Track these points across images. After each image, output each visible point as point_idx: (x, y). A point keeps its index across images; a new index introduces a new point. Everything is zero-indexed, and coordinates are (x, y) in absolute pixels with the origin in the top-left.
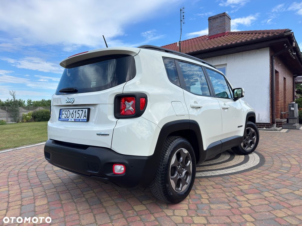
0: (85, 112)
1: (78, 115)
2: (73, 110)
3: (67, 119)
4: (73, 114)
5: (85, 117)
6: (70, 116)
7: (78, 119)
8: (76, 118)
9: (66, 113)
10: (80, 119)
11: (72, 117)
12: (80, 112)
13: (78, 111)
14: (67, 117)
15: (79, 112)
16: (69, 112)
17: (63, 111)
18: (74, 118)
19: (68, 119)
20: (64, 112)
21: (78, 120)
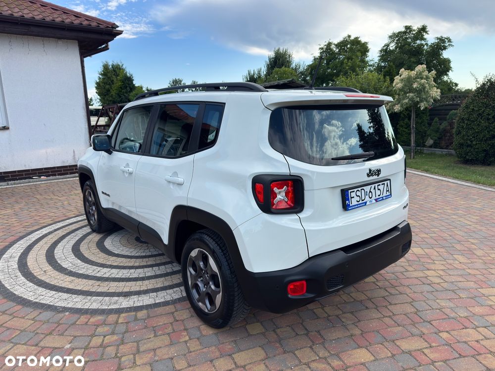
0: (387, 186)
1: (378, 192)
2: (371, 186)
3: (363, 203)
4: (370, 193)
5: (388, 192)
6: (367, 197)
7: (379, 197)
8: (377, 197)
9: (358, 193)
10: (383, 197)
11: (371, 198)
12: (381, 187)
13: (378, 185)
14: (362, 200)
15: (379, 187)
16: (363, 191)
17: (351, 192)
18: (374, 197)
19: (366, 203)
20: (353, 194)
21: (380, 199)
